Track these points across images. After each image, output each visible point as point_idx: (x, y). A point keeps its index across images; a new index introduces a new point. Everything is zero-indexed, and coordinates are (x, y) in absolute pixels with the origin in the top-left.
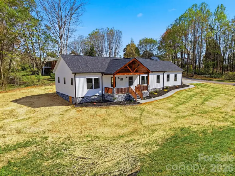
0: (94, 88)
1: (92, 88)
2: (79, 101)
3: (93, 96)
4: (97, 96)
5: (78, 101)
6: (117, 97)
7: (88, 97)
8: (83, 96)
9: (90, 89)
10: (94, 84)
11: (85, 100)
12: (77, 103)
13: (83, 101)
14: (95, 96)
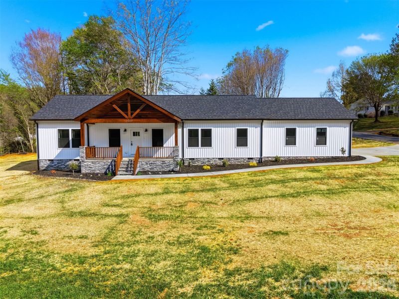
0: (73, 147)
1: (67, 146)
2: (46, 166)
3: (70, 160)
4: (78, 160)
5: (43, 165)
6: (89, 163)
7: (61, 160)
8: (52, 158)
9: (64, 147)
10: (72, 139)
11: (55, 165)
12: (41, 169)
13: (52, 166)
14: (75, 160)
